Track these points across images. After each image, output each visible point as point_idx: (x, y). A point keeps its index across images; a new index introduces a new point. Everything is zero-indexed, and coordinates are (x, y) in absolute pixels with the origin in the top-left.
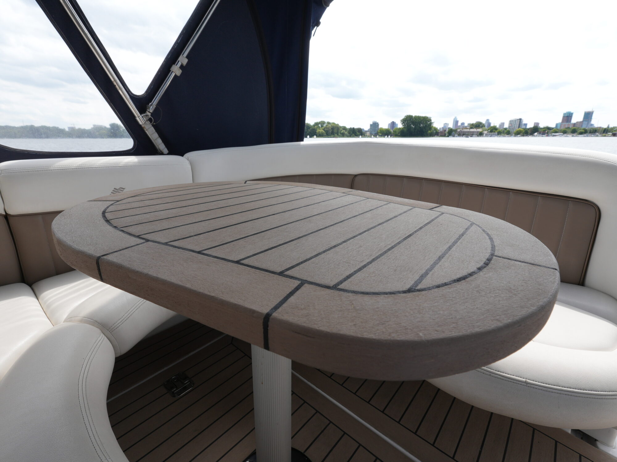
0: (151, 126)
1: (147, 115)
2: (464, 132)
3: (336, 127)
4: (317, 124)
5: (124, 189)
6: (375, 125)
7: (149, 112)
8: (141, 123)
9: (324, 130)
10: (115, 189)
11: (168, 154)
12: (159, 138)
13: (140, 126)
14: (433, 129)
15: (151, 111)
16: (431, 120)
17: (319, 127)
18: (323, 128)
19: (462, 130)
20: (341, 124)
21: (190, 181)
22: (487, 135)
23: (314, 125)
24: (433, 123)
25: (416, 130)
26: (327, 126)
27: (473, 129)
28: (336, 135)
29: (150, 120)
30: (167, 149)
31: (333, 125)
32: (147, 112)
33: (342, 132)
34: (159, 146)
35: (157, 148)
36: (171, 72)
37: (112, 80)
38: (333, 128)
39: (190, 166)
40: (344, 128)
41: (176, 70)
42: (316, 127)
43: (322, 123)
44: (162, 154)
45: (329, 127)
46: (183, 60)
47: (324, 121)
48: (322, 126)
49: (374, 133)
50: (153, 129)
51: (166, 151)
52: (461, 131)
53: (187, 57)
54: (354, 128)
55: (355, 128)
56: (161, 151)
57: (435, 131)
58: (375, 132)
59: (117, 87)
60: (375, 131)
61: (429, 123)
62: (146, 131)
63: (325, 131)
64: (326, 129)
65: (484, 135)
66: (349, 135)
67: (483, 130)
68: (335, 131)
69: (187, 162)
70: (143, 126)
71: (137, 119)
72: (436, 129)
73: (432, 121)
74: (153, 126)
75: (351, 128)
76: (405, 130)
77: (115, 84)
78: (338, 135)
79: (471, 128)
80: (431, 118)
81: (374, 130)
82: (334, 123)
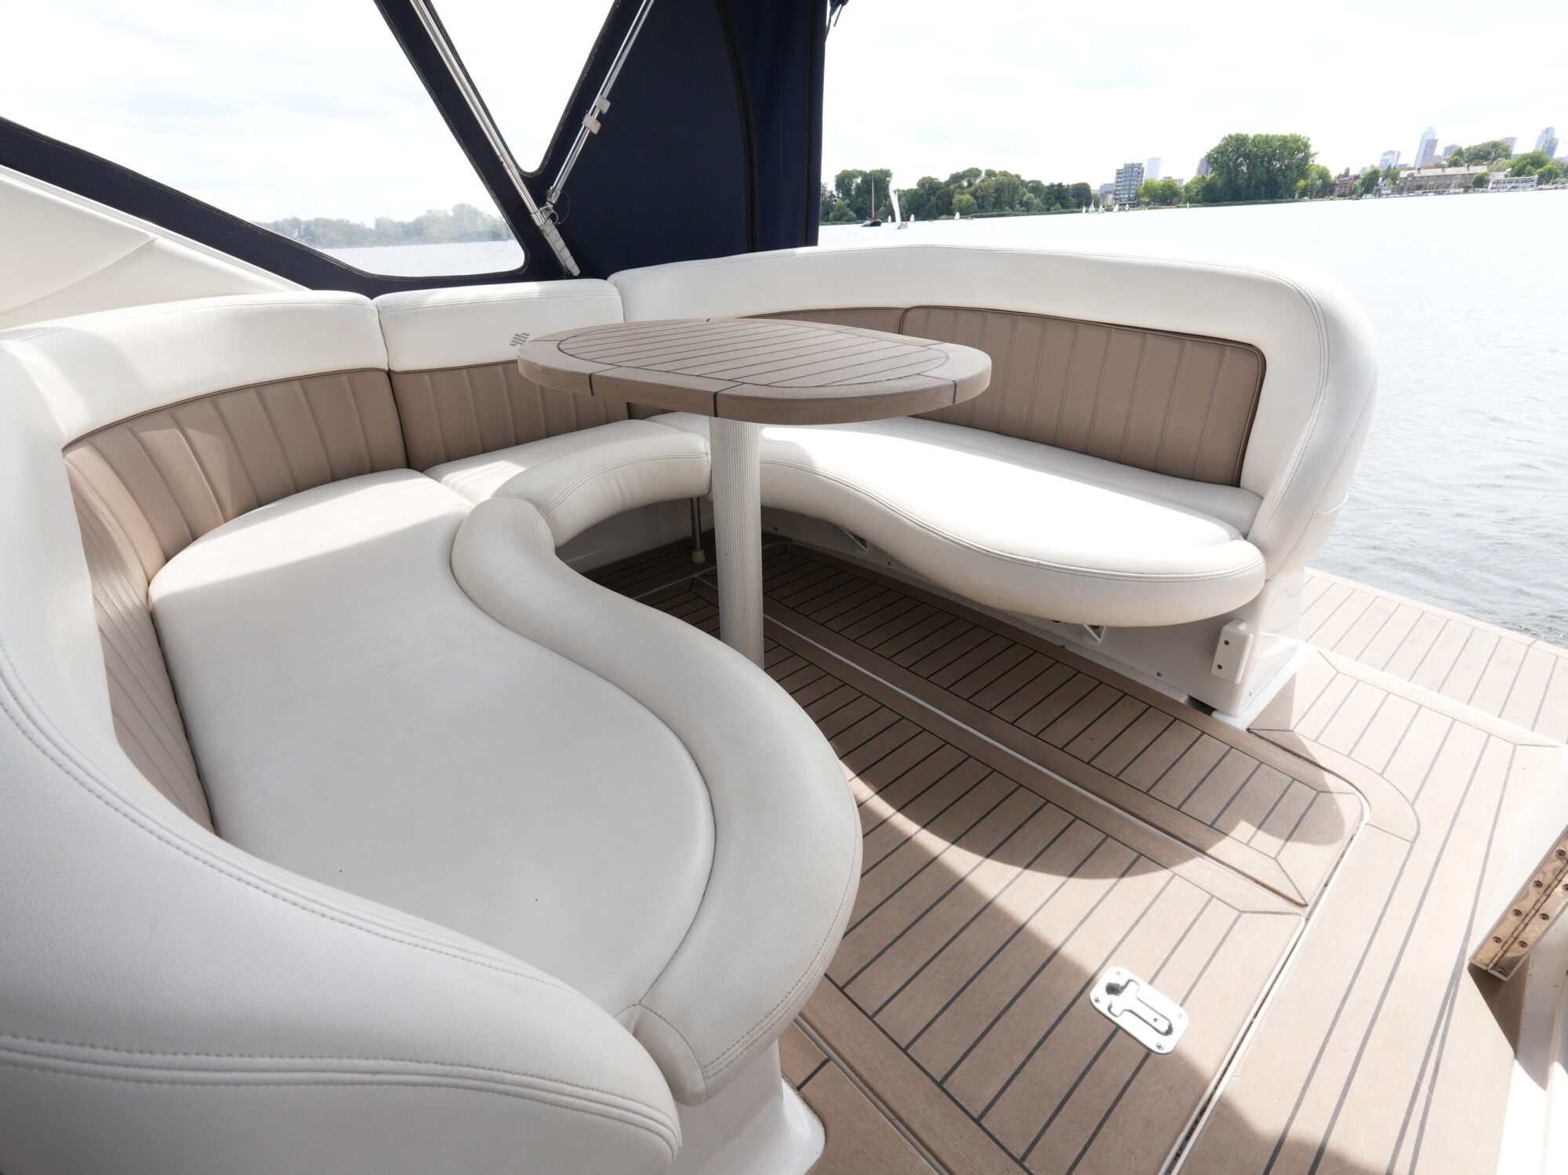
0: (554, 227)
1: (547, 209)
2: (1422, 177)
3: (1009, 185)
4: (956, 178)
5: (528, 335)
6: (1131, 172)
7: (549, 202)
8: (538, 223)
9: (973, 194)
10: (516, 335)
11: (579, 277)
12: (566, 248)
13: (537, 228)
14: (1314, 175)
15: (553, 202)
16: (1306, 146)
17: (961, 187)
18: (972, 189)
19: (1415, 172)
20: (1027, 177)
21: (621, 321)
22: (1499, 186)
23: (948, 184)
24: (1313, 155)
25: (1253, 182)
26: (983, 181)
27: (1461, 166)
28: (1007, 208)
29: (552, 217)
30: (579, 267)
31: (1001, 178)
32: (547, 203)
33: (1025, 198)
34: (566, 263)
35: (563, 264)
36: (583, 127)
37: (498, 153)
38: (999, 189)
39: (619, 298)
40: (1036, 187)
41: (591, 123)
42: (952, 187)
43: (974, 173)
44: (570, 276)
45: (989, 185)
46: (601, 103)
47: (977, 169)
48: (970, 184)
49: (1126, 196)
50: (556, 231)
51: (576, 271)
52: (1411, 175)
53: (608, 98)
54: (1060, 185)
55: (1065, 184)
56: (569, 271)
57: (1319, 182)
58: (1129, 194)
59: (505, 164)
60: (1130, 189)
61: (1300, 155)
62: (547, 237)
63: (976, 198)
64: (980, 193)
65: (1490, 185)
66: (1045, 207)
67: (1491, 171)
68: (1006, 197)
69: (614, 290)
70: (542, 228)
71: (534, 216)
72: (1323, 175)
73: (1312, 150)
74: (557, 227)
75: (1052, 186)
76: (1220, 183)
77: (502, 159)
78: (1012, 207)
79: (1454, 164)
80: (1309, 139)
81: (1128, 187)
82: (1005, 174)
